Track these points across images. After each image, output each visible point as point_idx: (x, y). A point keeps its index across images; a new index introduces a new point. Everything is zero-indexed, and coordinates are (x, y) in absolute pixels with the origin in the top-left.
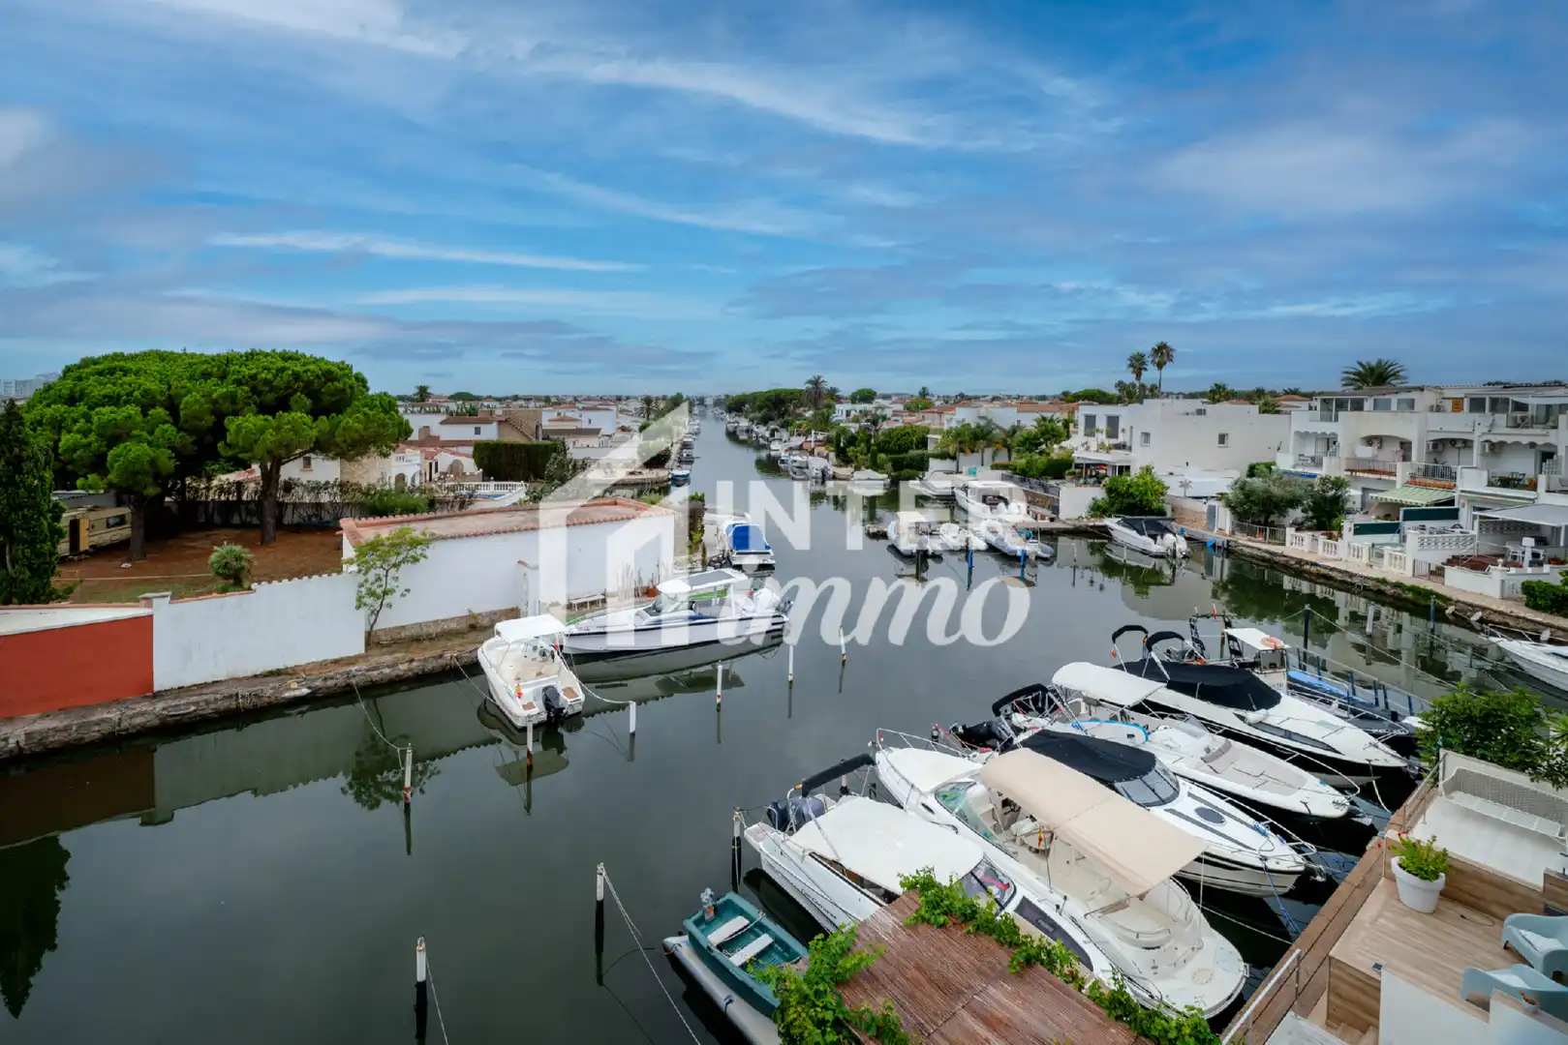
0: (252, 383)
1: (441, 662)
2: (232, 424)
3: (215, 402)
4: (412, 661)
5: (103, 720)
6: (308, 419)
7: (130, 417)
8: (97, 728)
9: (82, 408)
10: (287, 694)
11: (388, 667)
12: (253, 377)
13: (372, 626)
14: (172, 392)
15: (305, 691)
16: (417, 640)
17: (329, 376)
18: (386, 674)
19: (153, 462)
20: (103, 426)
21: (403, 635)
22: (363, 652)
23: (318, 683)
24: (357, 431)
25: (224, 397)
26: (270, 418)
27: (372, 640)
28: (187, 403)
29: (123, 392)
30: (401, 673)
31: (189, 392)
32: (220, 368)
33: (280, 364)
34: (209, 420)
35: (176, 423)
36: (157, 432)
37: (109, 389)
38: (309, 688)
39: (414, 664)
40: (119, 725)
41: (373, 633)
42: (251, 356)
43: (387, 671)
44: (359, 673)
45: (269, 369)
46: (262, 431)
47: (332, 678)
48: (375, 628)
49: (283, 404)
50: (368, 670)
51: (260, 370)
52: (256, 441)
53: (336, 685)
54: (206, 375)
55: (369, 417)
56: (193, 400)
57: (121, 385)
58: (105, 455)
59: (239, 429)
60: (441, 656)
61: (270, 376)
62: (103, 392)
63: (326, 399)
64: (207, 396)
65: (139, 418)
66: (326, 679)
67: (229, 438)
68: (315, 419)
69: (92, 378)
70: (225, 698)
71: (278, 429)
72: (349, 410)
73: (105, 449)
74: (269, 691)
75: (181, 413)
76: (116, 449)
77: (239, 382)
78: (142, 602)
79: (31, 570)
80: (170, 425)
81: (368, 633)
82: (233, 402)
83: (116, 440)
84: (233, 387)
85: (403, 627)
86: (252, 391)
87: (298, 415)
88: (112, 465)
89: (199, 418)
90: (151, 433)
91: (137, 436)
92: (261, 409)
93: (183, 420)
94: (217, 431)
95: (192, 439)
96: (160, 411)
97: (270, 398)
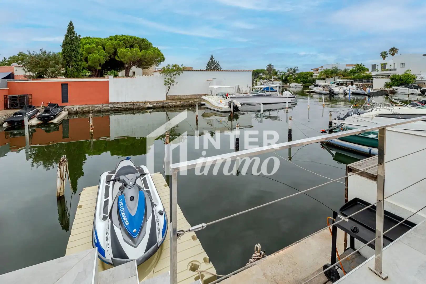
0: (124, 41)
2: (119, 50)
3: (114, 46)
4: (180, 102)
5: (98, 106)
6: (139, 50)
7: (93, 47)
8: (96, 108)
10: (147, 106)
12: (124, 39)
13: (167, 94)
14: (103, 43)
16: (180, 99)
17: (143, 40)
18: (174, 105)
19: (99, 60)
20: (87, 49)
21: (175, 98)
22: (165, 100)
23: (155, 105)
24: (152, 55)
25: (116, 43)
26: (129, 49)
27: (167, 98)
28: (107, 45)
29: (91, 42)
30: (178, 105)
31: (107, 43)
32: (115, 38)
34: (113, 51)
36: (100, 52)
37: (87, 41)
38: (153, 105)
39: (181, 103)
40: (102, 108)
41: (167, 96)
42: (122, 35)
43: (174, 104)
44: (166, 104)
46: (127, 52)
47: (159, 104)
49: (132, 46)
50: (168, 103)
51: (126, 37)
52: (126, 55)
53: (160, 105)
54: (111, 39)
55: (155, 52)
56: (109, 45)
58: (88, 57)
59: (121, 52)
60: (188, 102)
61: (128, 39)
63: (143, 46)
64: (112, 44)
65: (96, 48)
66: (157, 104)
67: (119, 55)
68: (141, 50)
69: (83, 39)
70: (129, 105)
71: (131, 53)
72: (149, 50)
73: (87, 55)
74: (141, 105)
75: (106, 48)
76: (90, 55)
77: (121, 41)
78: (106, 77)
79: (76, 69)
80: (103, 50)
81: (166, 96)
82: (119, 45)
83: (90, 53)
84: (119, 42)
85: (175, 96)
86: (124, 43)
87: (136, 49)
88: (89, 59)
89: (110, 50)
90: (99, 52)
91: (95, 52)
92: (126, 47)
93: (106, 50)
94: (115, 53)
95: (109, 55)
96: (101, 47)
97: (128, 46)
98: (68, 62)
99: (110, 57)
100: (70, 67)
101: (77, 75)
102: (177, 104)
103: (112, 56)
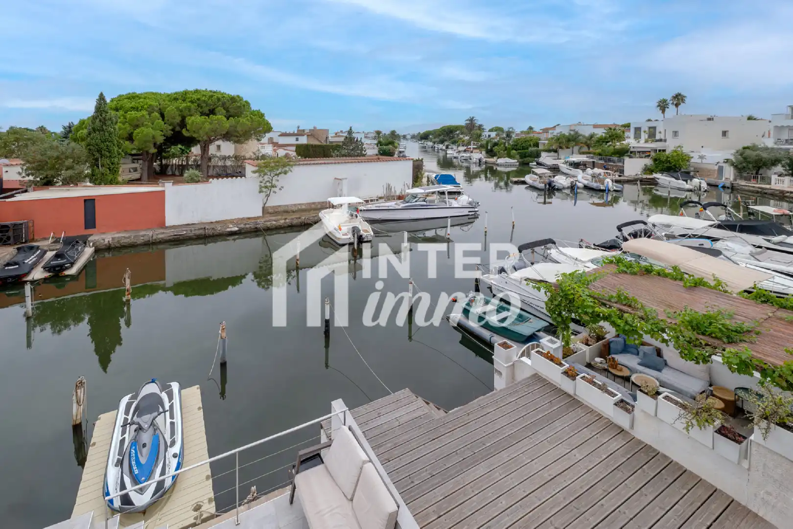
0: (198, 102)
1: (300, 220)
2: (189, 120)
3: (181, 111)
4: (286, 219)
5: (145, 235)
6: (225, 119)
7: (143, 116)
8: (142, 238)
9: (121, 112)
10: (229, 230)
11: (275, 221)
12: (198, 99)
13: (265, 204)
14: (161, 106)
15: (236, 229)
16: (287, 212)
17: (233, 99)
18: (274, 224)
19: (154, 137)
20: (132, 120)
21: (279, 209)
22: (261, 215)
23: (242, 226)
25: (185, 108)
26: (207, 117)
27: (265, 210)
28: (168, 111)
29: (139, 106)
30: (281, 224)
31: (169, 106)
32: (184, 96)
33: (211, 94)
34: (178, 119)
35: (163, 120)
36: (155, 123)
37: (133, 105)
38: (238, 227)
39: (287, 221)
40: (152, 237)
41: (265, 208)
42: (196, 91)
43: (274, 223)
44: (261, 224)
45: (206, 96)
46: (203, 123)
47: (249, 223)
48: (266, 205)
49: (212, 112)
50: (265, 222)
51: (202, 96)
52: (201, 128)
53: (250, 227)
54: (176, 99)
56: (171, 109)
57: (139, 103)
58: (132, 133)
59: (193, 122)
60: (300, 218)
61: (206, 99)
62: (131, 106)
63: (232, 111)
64: (177, 108)
65: (147, 117)
66: (245, 224)
67: (188, 127)
68: (228, 119)
69: (126, 100)
70: (199, 229)
71: (211, 124)
72: (243, 116)
73: (132, 131)
74: (219, 228)
75: (166, 116)
76: (138, 130)
77: (192, 102)
78: (160, 184)
79: (110, 170)
80: (160, 121)
81: (263, 208)
82: (189, 109)
83: (137, 126)
84: (189, 104)
85: (280, 206)
86: (198, 106)
87: (220, 117)
88: (135, 138)
89: (174, 118)
90: (153, 124)
91: (147, 125)
92: (202, 114)
93: (166, 119)
94: (183, 124)
95: (171, 128)
96: (156, 114)
97: (206, 110)
98: (97, 160)
99: (173, 130)
100: (98, 167)
101: (111, 180)
102: (279, 224)
103: (178, 129)
